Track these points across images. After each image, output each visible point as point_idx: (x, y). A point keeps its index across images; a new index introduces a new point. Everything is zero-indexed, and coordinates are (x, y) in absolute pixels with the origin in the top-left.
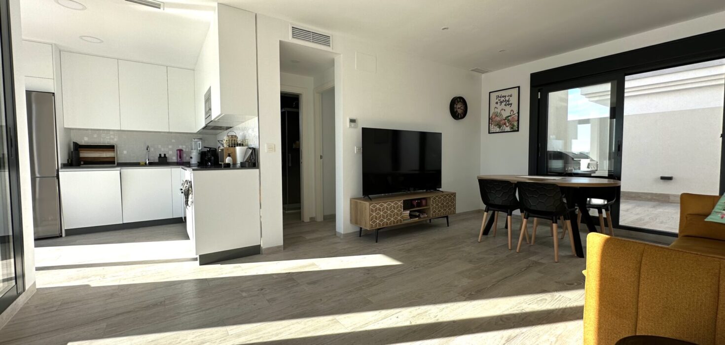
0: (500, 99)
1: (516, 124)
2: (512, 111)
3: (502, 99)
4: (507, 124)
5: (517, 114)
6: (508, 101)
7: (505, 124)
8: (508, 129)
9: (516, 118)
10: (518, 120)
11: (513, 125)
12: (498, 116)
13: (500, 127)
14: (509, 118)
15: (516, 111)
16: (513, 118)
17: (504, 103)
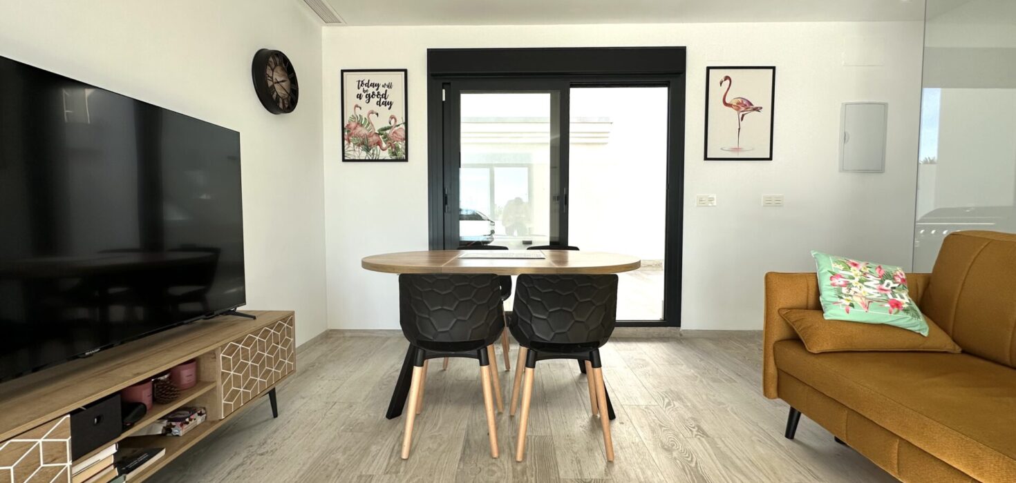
0: (366, 88)
1: (401, 145)
2: (392, 117)
3: (371, 90)
4: (384, 145)
5: (403, 127)
6: (385, 96)
7: (379, 143)
8: (385, 155)
9: (402, 134)
10: (406, 139)
11: (397, 148)
12: (362, 125)
13: (368, 150)
14: (388, 132)
15: (401, 120)
16: (394, 132)
17: (376, 99)
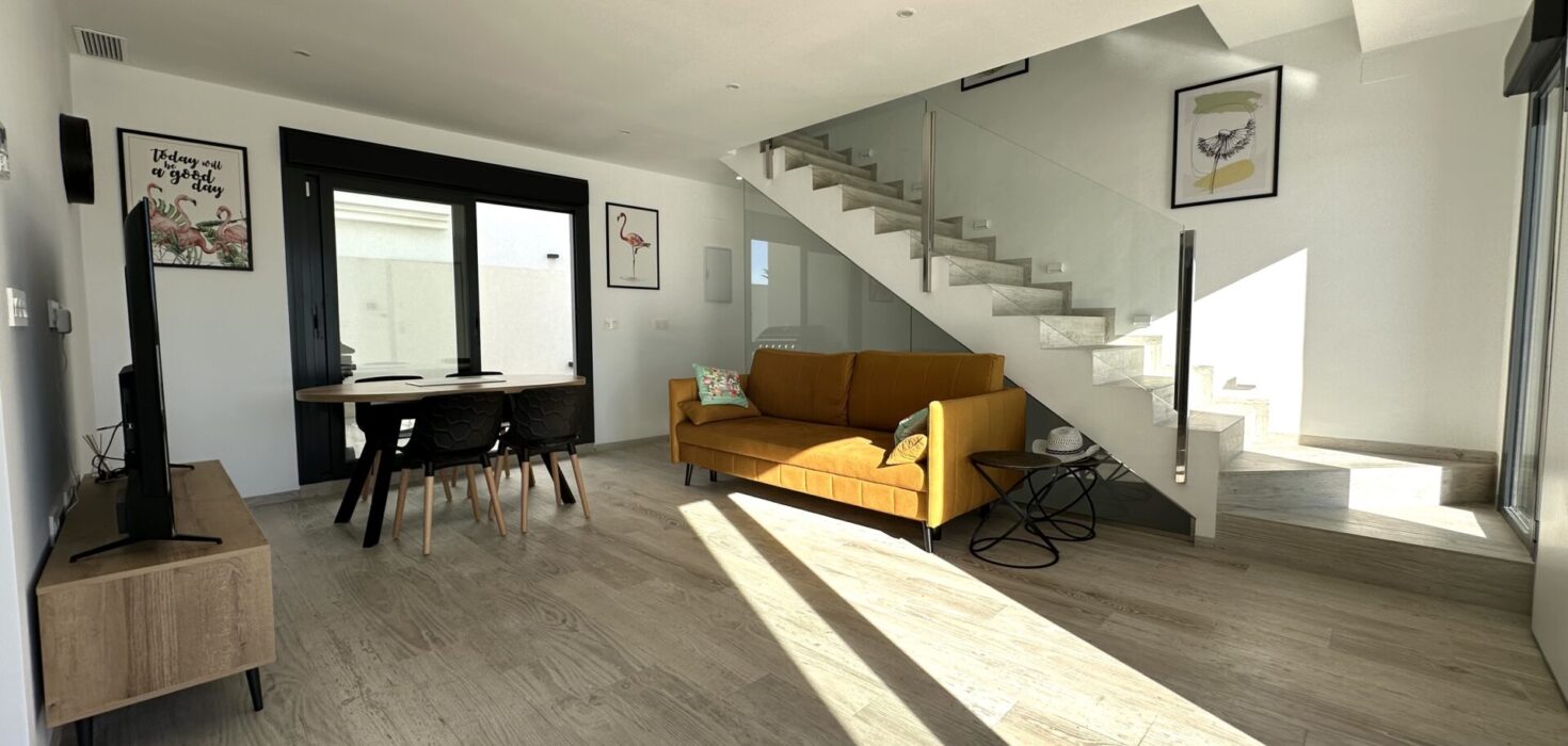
0: (170, 163)
1: (241, 249)
2: (222, 209)
3: (180, 167)
4: (209, 246)
5: (244, 225)
6: (208, 177)
7: (199, 243)
8: (213, 259)
9: (244, 235)
10: (249, 240)
11: (233, 252)
12: (164, 215)
13: (178, 250)
14: (215, 228)
15: (238, 212)
16: (228, 230)
17: (191, 181)
